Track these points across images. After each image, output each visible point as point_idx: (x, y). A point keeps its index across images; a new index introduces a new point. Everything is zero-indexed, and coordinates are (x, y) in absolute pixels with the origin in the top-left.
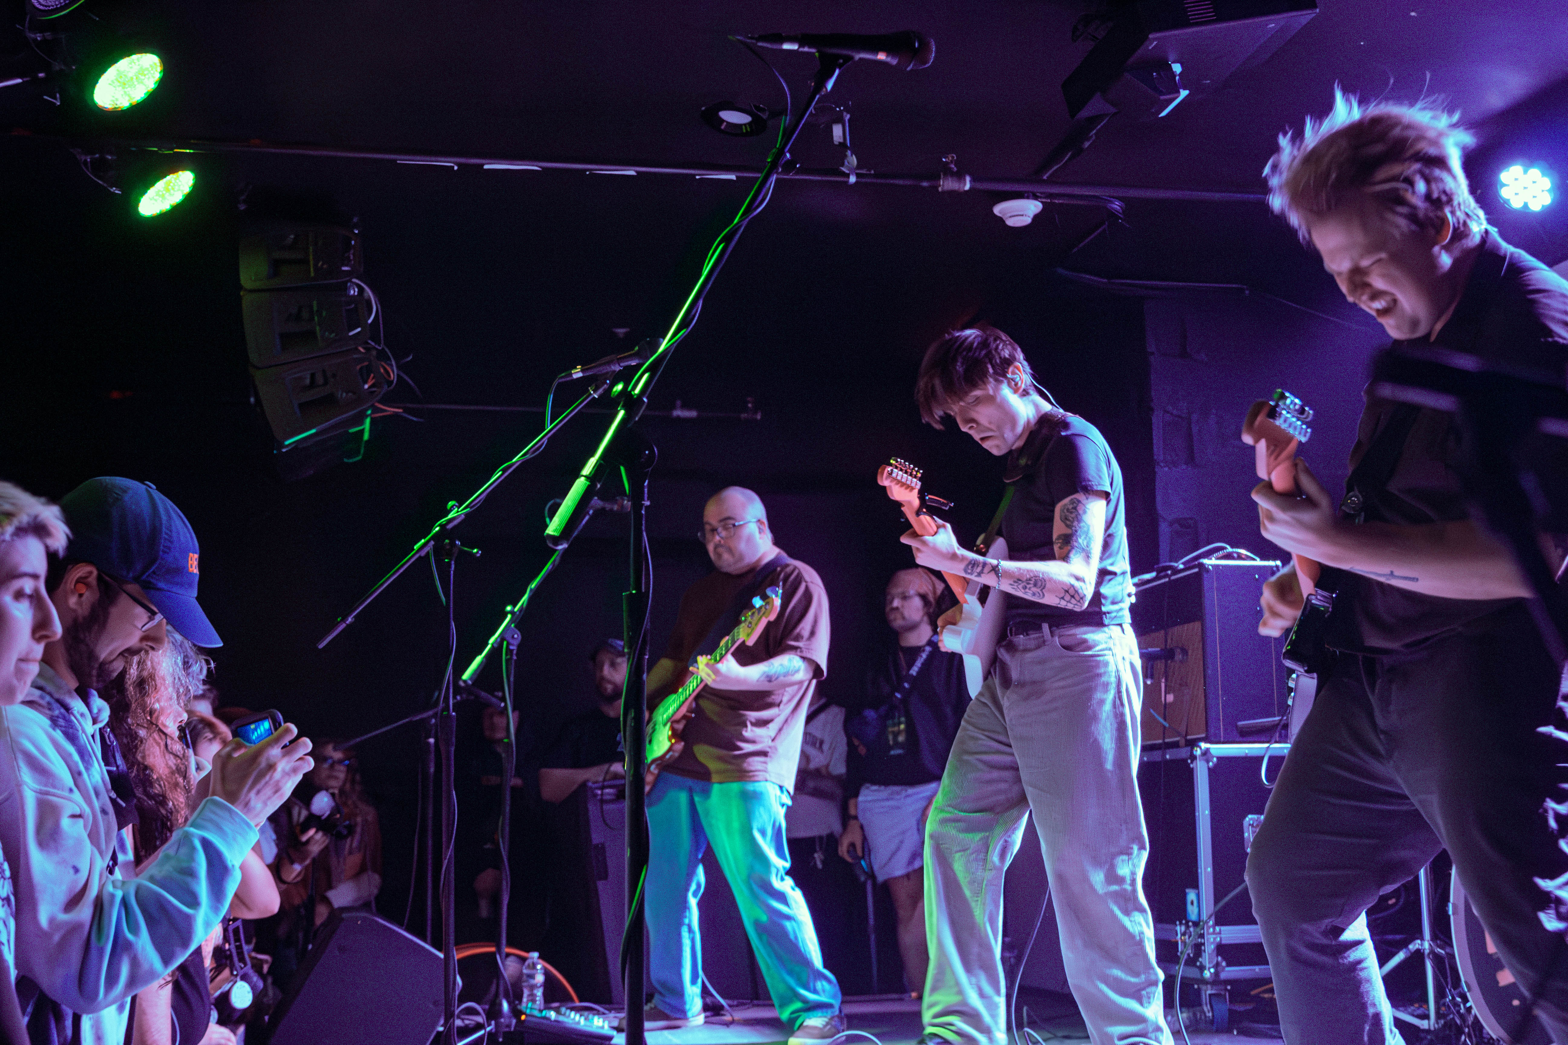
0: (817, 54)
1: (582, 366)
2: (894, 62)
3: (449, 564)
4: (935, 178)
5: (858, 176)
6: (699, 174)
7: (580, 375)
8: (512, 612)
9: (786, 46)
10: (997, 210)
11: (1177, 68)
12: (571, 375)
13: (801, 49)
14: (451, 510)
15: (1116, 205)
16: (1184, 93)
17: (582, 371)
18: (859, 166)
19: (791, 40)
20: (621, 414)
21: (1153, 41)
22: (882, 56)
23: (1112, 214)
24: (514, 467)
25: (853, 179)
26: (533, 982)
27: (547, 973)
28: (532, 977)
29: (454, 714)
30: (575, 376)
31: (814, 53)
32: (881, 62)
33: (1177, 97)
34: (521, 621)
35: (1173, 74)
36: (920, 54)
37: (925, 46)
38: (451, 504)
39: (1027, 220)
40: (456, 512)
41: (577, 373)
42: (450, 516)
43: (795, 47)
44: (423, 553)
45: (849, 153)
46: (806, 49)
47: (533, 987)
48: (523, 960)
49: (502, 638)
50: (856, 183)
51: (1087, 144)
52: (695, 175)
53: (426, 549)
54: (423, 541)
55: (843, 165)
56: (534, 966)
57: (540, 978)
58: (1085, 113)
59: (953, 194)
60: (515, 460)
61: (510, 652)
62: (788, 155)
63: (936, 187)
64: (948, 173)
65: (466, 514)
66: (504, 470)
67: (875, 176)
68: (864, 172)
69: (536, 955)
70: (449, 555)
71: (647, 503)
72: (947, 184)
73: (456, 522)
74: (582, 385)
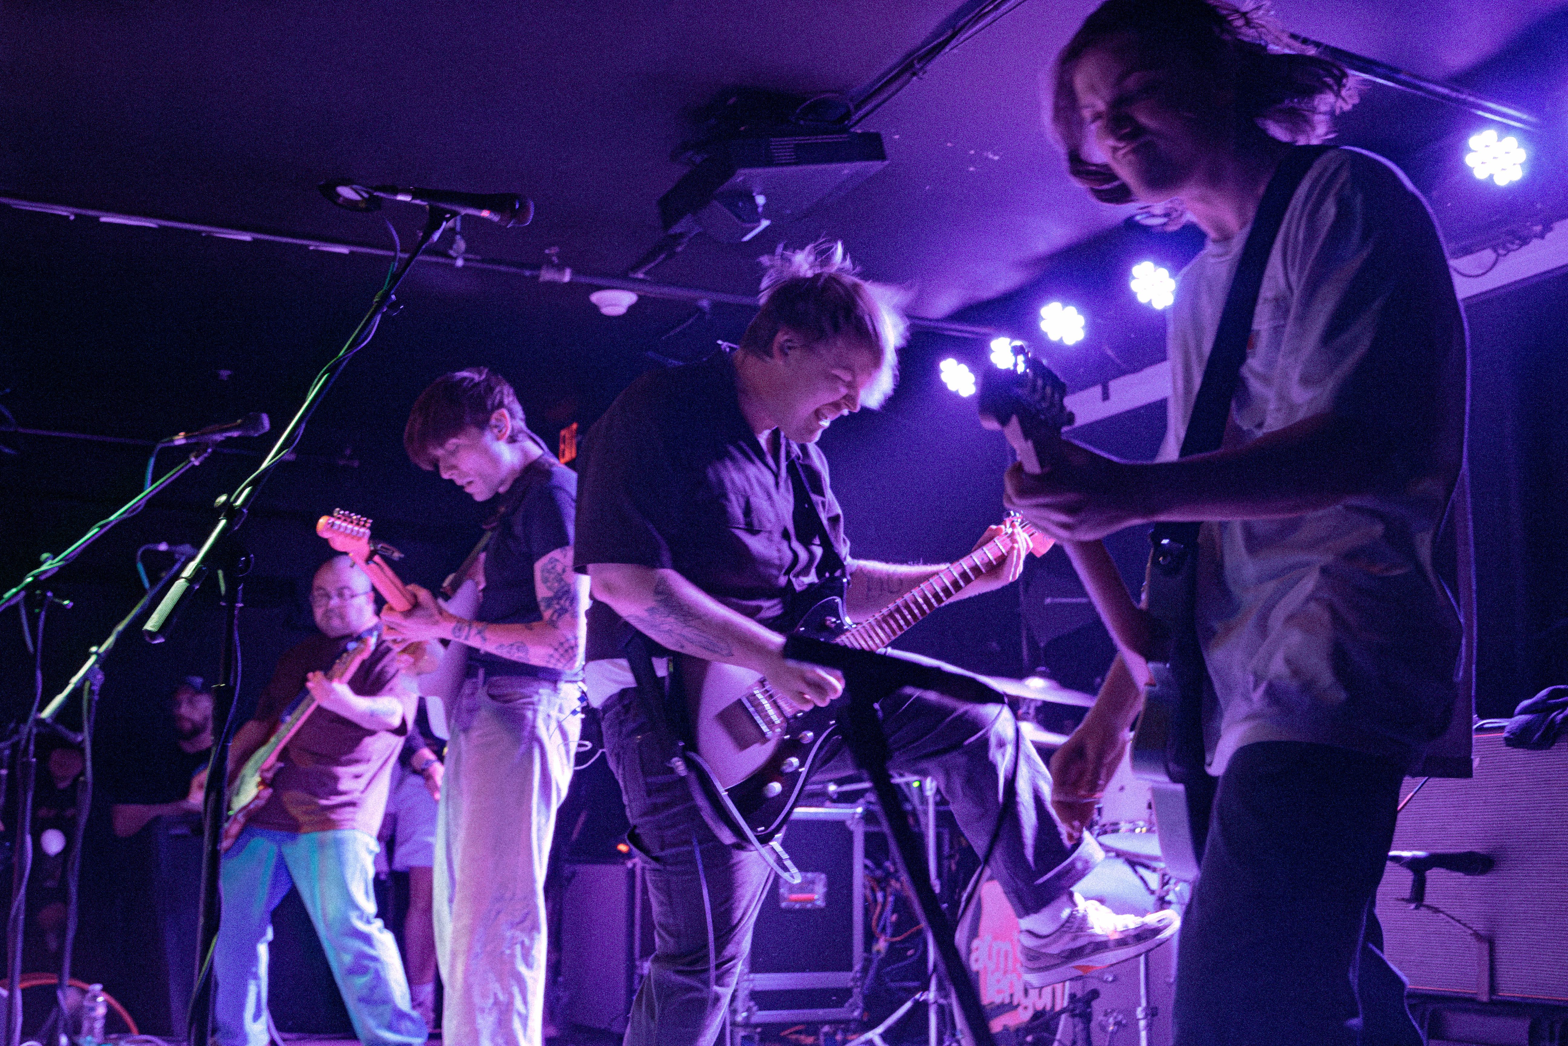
0: (427, 207)
1: (187, 433)
2: (496, 218)
3: (39, 613)
4: (538, 267)
5: (466, 260)
6: (313, 245)
7: (183, 442)
8: (96, 653)
9: (400, 198)
10: (595, 297)
11: (761, 200)
12: (173, 441)
13: (414, 201)
14: (45, 562)
15: (705, 303)
16: (765, 223)
17: (186, 438)
18: (467, 251)
19: (405, 192)
20: (223, 523)
21: (741, 176)
22: (485, 214)
23: (699, 309)
24: (110, 526)
25: (460, 263)
26: (94, 1014)
27: (109, 1007)
28: (93, 1009)
29: (34, 760)
30: (177, 443)
31: (424, 206)
32: (483, 219)
33: (758, 226)
34: (104, 661)
35: (757, 206)
36: (519, 215)
37: (524, 207)
38: (45, 556)
39: (621, 310)
40: (50, 564)
41: (180, 439)
42: (44, 567)
43: (408, 198)
44: (13, 602)
45: (458, 237)
46: (418, 202)
47: (95, 1019)
48: (84, 992)
49: (85, 678)
50: (463, 266)
51: (679, 249)
52: (309, 246)
53: (18, 598)
54: (14, 590)
55: (451, 248)
56: (95, 997)
57: (101, 1011)
58: (677, 229)
59: (552, 284)
60: (112, 518)
61: (91, 692)
62: (393, 297)
63: (538, 277)
64: (551, 265)
65: (60, 568)
66: (101, 527)
67: (483, 261)
68: (470, 256)
69: (98, 987)
70: (40, 605)
71: (241, 605)
72: (547, 275)
73: (49, 574)
74: (184, 452)
